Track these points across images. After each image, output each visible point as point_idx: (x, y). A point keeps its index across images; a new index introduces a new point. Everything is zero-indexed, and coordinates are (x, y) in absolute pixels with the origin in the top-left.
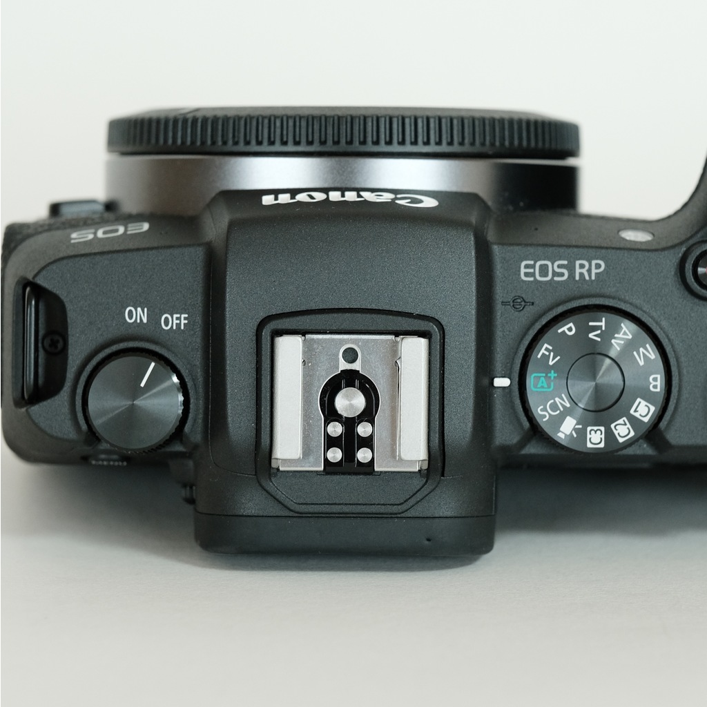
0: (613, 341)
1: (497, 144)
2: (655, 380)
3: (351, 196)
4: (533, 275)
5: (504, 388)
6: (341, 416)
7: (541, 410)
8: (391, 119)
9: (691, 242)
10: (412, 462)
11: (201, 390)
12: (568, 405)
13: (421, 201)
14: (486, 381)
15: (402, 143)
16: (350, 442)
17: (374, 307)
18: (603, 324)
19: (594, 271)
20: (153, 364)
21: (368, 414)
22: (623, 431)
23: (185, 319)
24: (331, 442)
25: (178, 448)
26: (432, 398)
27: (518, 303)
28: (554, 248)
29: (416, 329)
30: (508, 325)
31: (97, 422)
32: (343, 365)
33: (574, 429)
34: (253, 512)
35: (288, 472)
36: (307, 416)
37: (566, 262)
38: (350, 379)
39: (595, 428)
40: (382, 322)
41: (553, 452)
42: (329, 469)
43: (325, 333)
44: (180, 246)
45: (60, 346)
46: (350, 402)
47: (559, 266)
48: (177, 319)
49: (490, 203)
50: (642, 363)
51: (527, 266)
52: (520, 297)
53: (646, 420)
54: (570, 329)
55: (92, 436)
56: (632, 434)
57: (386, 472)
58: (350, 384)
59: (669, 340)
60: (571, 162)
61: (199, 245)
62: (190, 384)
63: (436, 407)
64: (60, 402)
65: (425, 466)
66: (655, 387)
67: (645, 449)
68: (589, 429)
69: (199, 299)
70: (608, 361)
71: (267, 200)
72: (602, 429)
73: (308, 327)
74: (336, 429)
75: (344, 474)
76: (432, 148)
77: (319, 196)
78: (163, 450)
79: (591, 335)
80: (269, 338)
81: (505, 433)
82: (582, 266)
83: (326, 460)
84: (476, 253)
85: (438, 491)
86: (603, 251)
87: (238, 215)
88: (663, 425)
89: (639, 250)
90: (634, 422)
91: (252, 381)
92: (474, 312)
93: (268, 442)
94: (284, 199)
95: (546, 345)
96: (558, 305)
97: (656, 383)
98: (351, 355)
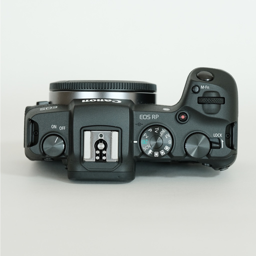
0: (160, 133)
1: (138, 89)
2: (170, 141)
3: (102, 100)
4: (143, 118)
5: (136, 143)
6: (99, 149)
7: (144, 148)
8: (114, 83)
9: (178, 111)
10: (115, 160)
11: (68, 143)
12: (150, 147)
13: (118, 101)
14: (132, 142)
15: (117, 88)
16: (101, 155)
17: (106, 125)
18: (158, 129)
19: (156, 117)
20: (58, 138)
21: (105, 149)
22: (162, 153)
23: (65, 127)
24: (97, 155)
25: (64, 156)
26: (119, 145)
27: (139, 124)
28: (147, 112)
29: (116, 130)
30: (137, 129)
31: (45, 150)
32: (100, 138)
33: (152, 152)
34: (80, 171)
35: (87, 162)
36: (91, 149)
37: (150, 115)
38: (101, 141)
39: (156, 152)
40: (108, 128)
41: (147, 158)
42: (96, 161)
43: (95, 131)
44: (64, 111)
45: (37, 134)
46: (101, 146)
47: (148, 116)
48: (63, 127)
49: (134, 102)
50: (167, 138)
51: (141, 116)
52: (139, 123)
53: (168, 150)
54: (151, 130)
55: (44, 154)
56: (165, 153)
57: (109, 162)
58: (101, 142)
59: (173, 133)
60: (154, 93)
61: (68, 111)
62: (66, 142)
63: (120, 147)
64: (37, 146)
65: (118, 161)
66: (170, 143)
67: (168, 157)
68: (155, 152)
69: (68, 123)
70: (160, 137)
71: (83, 101)
72: (158, 152)
73: (91, 129)
74: (98, 152)
75: (100, 162)
76: (123, 90)
77: (95, 100)
78: (60, 157)
79: (155, 131)
80: (83, 132)
81: (136, 153)
82: (154, 116)
83: (96, 159)
84: (129, 113)
85: (121, 166)
86: (158, 113)
87: (77, 104)
88: (172, 152)
89: (166, 112)
90: (165, 151)
91: (79, 141)
92: (129, 126)
93: (83, 155)
94: (87, 101)
95: (145, 134)
96: (148, 125)
97: (170, 142)
98: (101, 136)
